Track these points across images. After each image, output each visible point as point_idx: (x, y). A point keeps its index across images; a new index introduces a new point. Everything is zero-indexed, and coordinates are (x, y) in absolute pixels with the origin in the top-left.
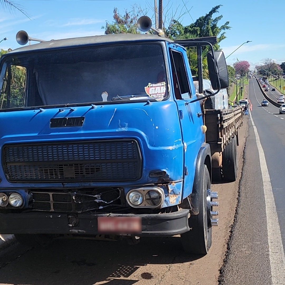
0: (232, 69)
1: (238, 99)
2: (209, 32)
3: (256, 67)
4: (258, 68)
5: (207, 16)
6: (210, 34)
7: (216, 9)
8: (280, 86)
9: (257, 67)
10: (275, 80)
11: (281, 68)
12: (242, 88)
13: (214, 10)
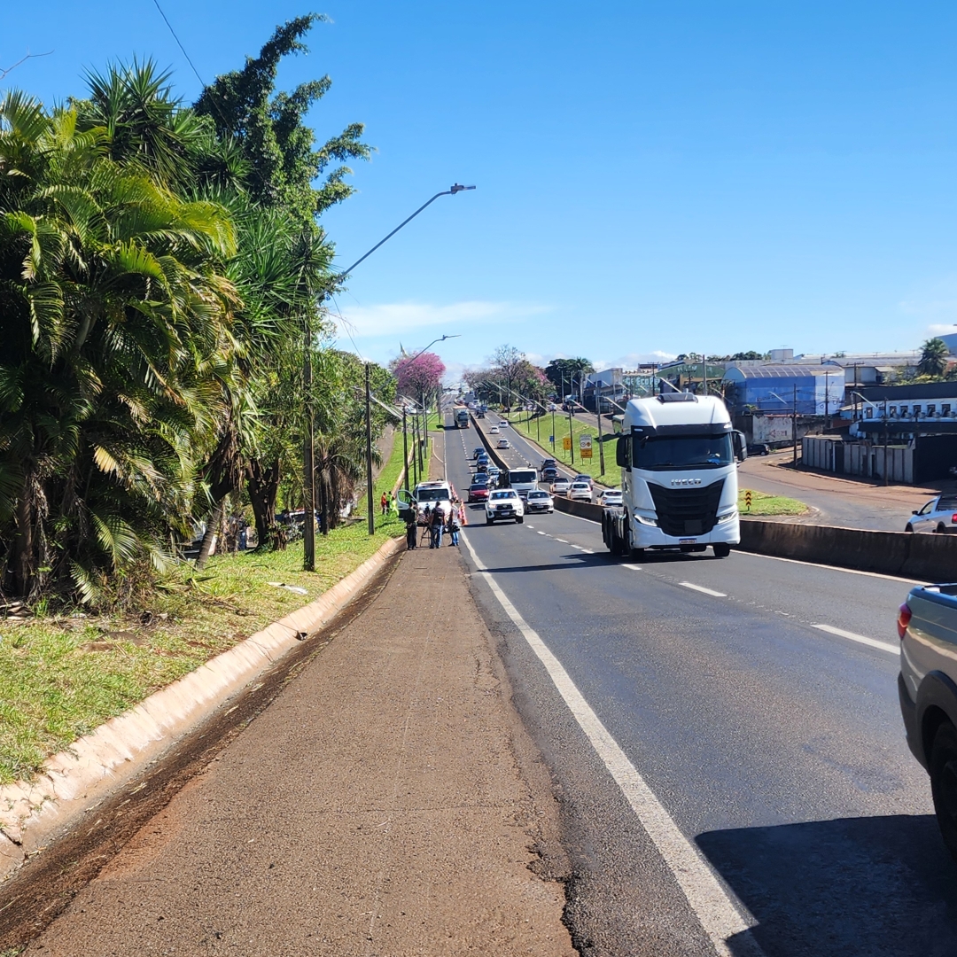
0: (385, 375)
1: (411, 482)
2: (262, 141)
3: (465, 377)
4: (470, 381)
5: (252, 67)
6: (268, 148)
7: (294, 34)
8: (552, 439)
9: (467, 377)
10: (531, 418)
11: (548, 377)
12: (422, 443)
13: (282, 42)
